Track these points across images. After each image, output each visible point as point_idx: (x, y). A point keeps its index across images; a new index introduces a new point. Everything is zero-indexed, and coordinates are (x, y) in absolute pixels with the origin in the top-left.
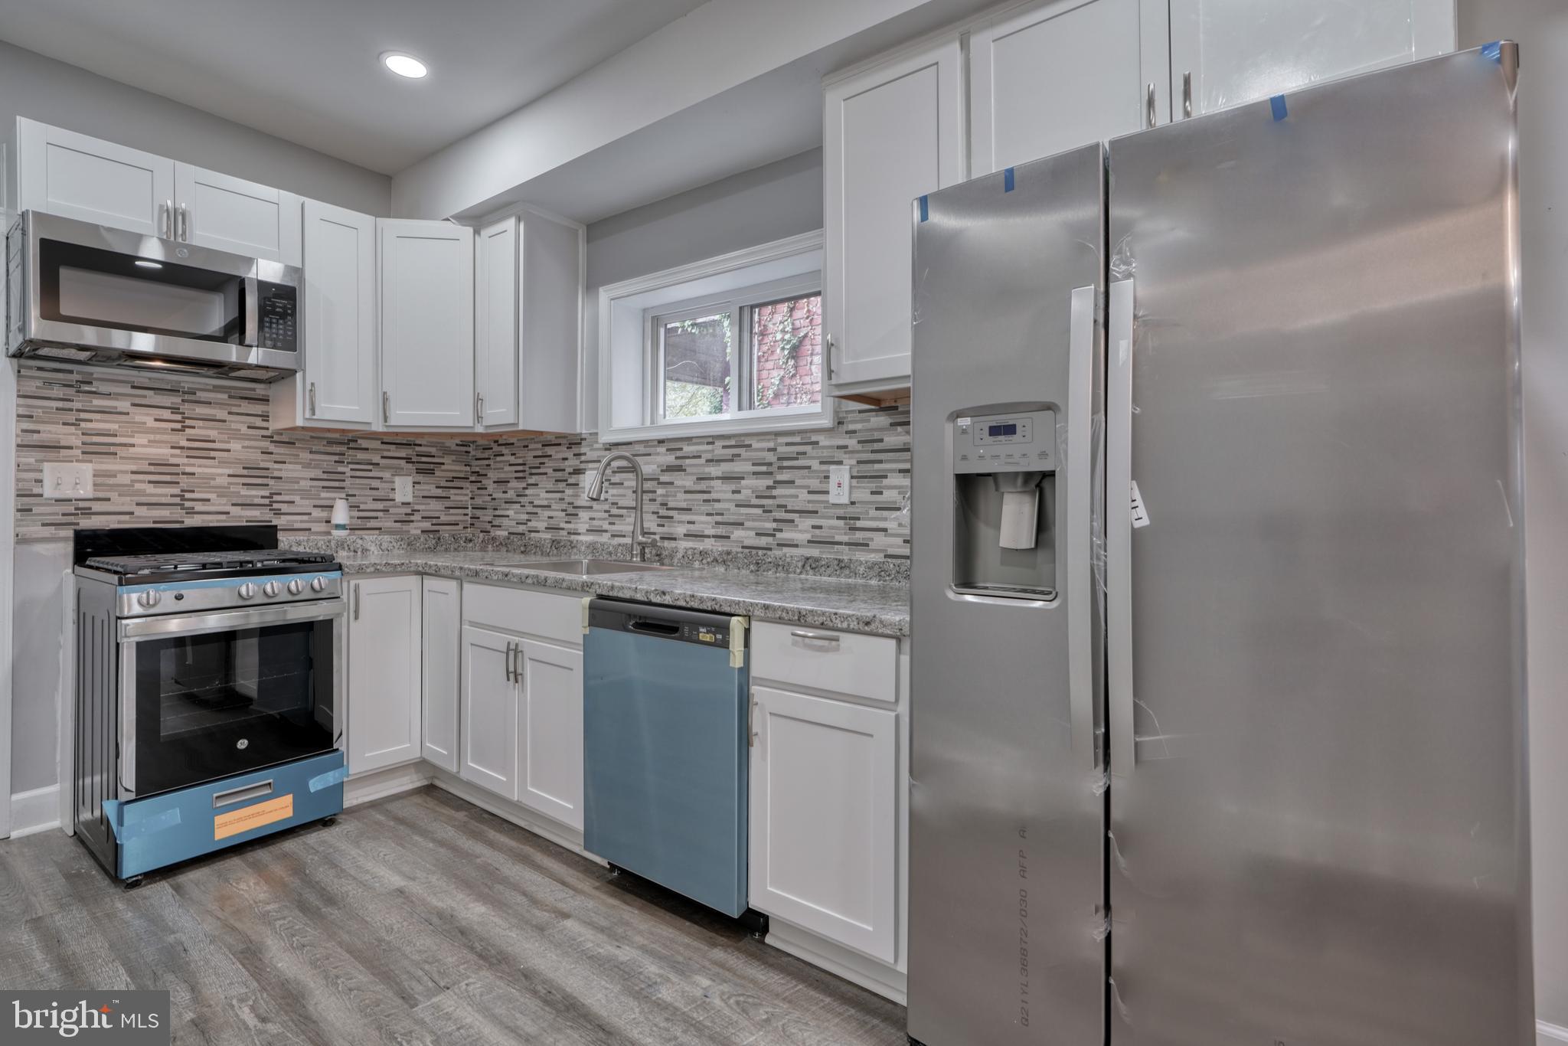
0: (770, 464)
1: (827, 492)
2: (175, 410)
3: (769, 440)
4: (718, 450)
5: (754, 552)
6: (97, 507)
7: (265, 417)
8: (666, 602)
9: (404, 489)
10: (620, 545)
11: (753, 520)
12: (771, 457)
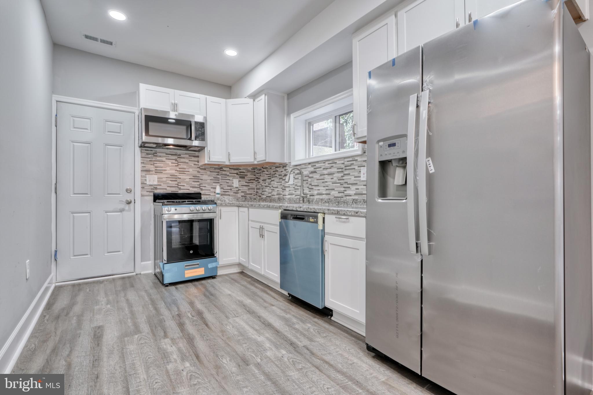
0: (342, 168)
1: (360, 177)
2: (176, 160)
3: (342, 160)
4: (327, 165)
5: (337, 198)
6: (158, 187)
7: (198, 162)
8: (301, 210)
9: (236, 183)
10: (297, 198)
11: (337, 188)
12: (343, 166)
